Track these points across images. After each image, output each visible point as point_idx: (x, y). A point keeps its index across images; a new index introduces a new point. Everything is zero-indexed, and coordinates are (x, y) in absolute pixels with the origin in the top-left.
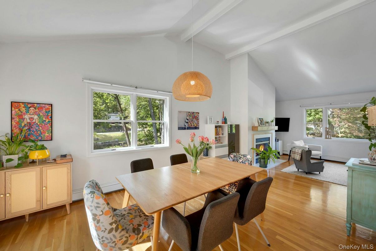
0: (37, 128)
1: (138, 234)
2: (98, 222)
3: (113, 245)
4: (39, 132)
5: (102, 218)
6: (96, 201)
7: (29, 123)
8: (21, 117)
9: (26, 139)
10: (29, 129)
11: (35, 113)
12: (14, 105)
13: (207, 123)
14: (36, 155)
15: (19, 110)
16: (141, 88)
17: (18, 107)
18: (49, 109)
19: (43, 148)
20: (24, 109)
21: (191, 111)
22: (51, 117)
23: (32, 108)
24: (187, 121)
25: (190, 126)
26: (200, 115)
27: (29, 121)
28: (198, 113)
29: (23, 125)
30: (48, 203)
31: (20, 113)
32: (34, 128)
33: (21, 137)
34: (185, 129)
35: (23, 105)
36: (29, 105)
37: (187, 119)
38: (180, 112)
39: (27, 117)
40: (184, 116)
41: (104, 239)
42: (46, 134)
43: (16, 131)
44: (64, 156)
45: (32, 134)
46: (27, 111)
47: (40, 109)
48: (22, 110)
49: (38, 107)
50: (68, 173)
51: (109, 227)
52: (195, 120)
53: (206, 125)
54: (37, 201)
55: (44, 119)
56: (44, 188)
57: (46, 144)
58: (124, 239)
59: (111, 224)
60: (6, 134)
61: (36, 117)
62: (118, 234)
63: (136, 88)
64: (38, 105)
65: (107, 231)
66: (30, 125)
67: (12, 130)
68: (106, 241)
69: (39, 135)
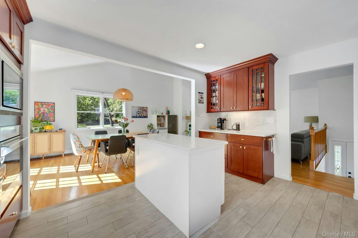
0: (47, 115)
1: (90, 151)
2: (75, 144)
3: (81, 152)
4: (48, 117)
5: (76, 143)
6: (74, 137)
7: (43, 112)
8: (39, 109)
9: (42, 121)
10: (43, 115)
11: (46, 107)
12: (36, 104)
13: (153, 114)
14: (47, 128)
15: (38, 106)
16: (106, 93)
17: (38, 105)
18: (53, 105)
19: (50, 124)
20: (41, 105)
21: (141, 106)
22: (54, 110)
23: (44, 105)
24: (138, 112)
25: (140, 116)
26: (148, 108)
27: (43, 111)
28: (147, 108)
29: (40, 113)
30: (53, 151)
31: (39, 107)
32: (46, 115)
33: (40, 119)
34: (137, 117)
35: (40, 104)
36: (43, 104)
37: (138, 111)
38: (133, 107)
39: (42, 109)
40: (137, 109)
41: (77, 150)
42: (52, 118)
43: (37, 116)
44: (61, 129)
45: (45, 118)
46: (42, 107)
47: (49, 105)
48: (39, 106)
49: (48, 104)
50: (63, 137)
51: (79, 146)
52: (144, 112)
53: (153, 115)
54: (48, 149)
55: (51, 111)
56: (52, 143)
57: (51, 123)
58: (85, 151)
59: (80, 145)
60: (32, 118)
61: (46, 109)
62: (82, 149)
63: (103, 93)
64: (48, 103)
65: (78, 147)
66: (44, 113)
67: (35, 116)
68: (78, 151)
69: (48, 119)
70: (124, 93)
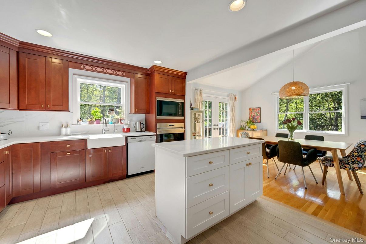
0: (256, 117)
7: (254, 116)
9: (253, 122)
10: (253, 118)
12: (250, 110)
18: (260, 109)
22: (260, 113)
29: (252, 116)
39: (253, 113)
45: (254, 120)
46: (253, 111)
61: (255, 113)
64: (256, 108)
67: (249, 118)
69: (256, 120)
70: (293, 88)
